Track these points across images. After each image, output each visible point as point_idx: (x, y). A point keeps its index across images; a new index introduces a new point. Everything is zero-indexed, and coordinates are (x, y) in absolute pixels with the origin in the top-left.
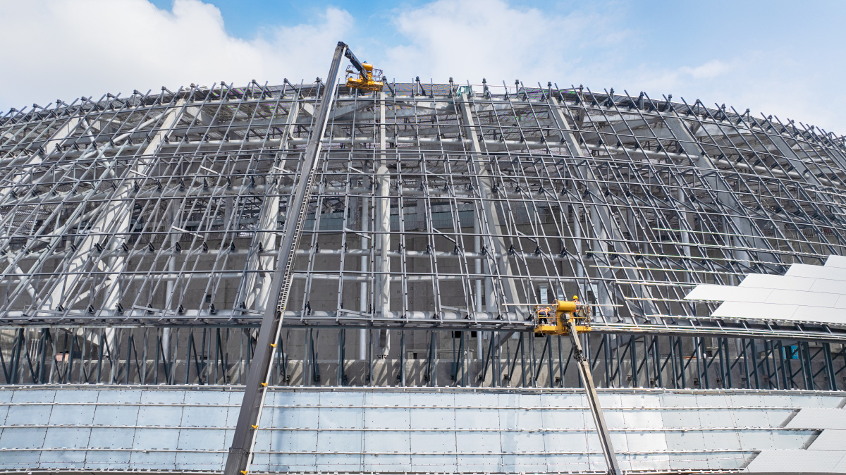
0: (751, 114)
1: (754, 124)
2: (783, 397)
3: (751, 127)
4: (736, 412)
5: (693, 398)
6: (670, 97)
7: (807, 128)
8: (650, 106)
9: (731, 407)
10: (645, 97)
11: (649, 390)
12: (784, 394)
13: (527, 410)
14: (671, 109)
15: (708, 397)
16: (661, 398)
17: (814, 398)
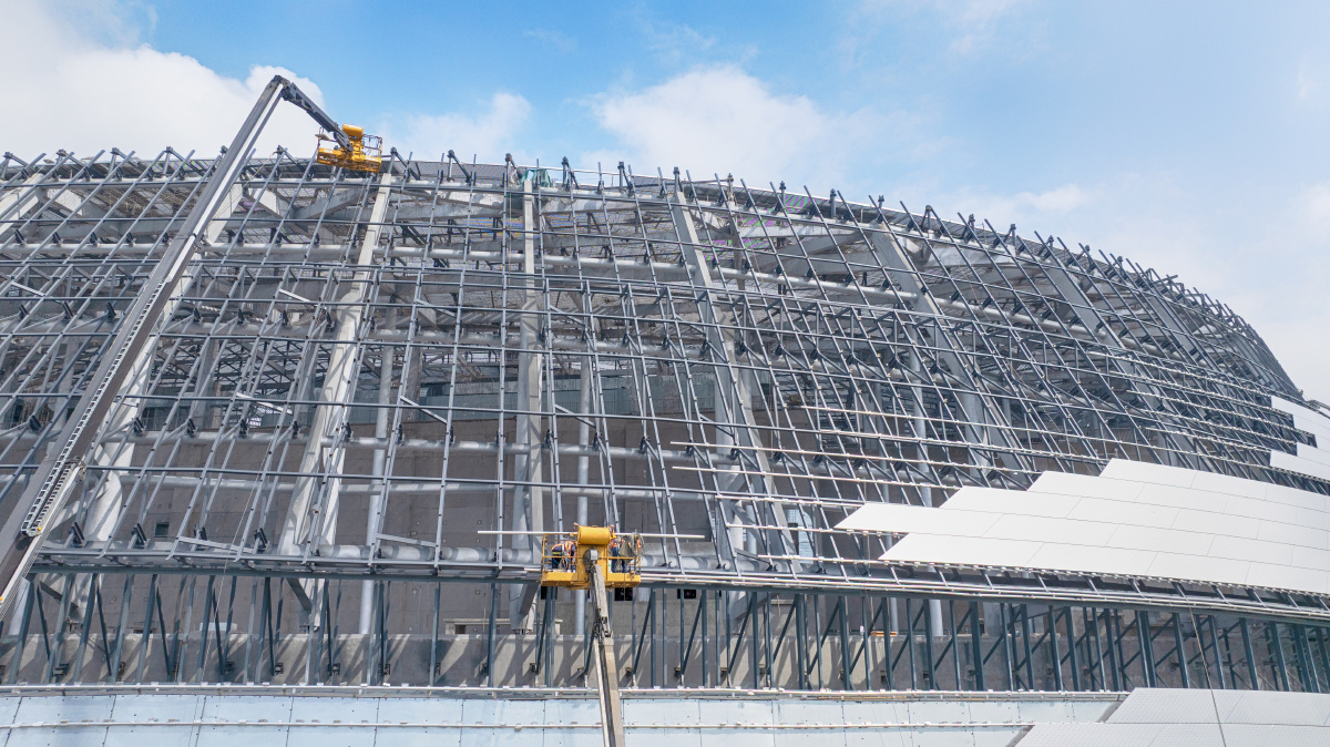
0: (1017, 233)
1: (1022, 249)
2: (1004, 704)
3: (1018, 254)
4: (916, 733)
5: (835, 707)
6: (881, 200)
7: (1112, 262)
8: (844, 214)
9: (907, 724)
10: (837, 199)
11: (751, 692)
12: (1008, 699)
13: (518, 730)
14: (880, 220)
15: (866, 706)
16: (775, 707)
17: (1059, 706)
